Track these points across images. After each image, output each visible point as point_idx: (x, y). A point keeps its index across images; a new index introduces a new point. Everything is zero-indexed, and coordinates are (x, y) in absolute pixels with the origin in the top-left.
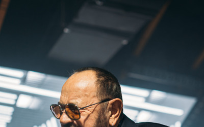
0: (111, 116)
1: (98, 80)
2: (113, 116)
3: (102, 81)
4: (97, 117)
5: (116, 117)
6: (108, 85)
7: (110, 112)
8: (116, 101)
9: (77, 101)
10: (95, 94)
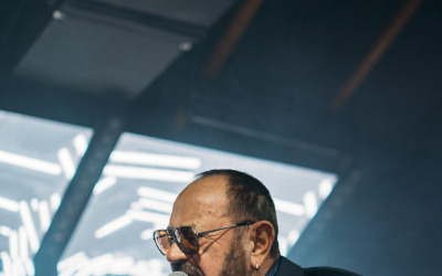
0: (254, 251)
1: (232, 189)
2: (259, 251)
3: (240, 191)
4: (228, 252)
5: (263, 253)
6: (248, 197)
7: (252, 243)
8: (263, 225)
9: (195, 222)
10: (226, 211)
